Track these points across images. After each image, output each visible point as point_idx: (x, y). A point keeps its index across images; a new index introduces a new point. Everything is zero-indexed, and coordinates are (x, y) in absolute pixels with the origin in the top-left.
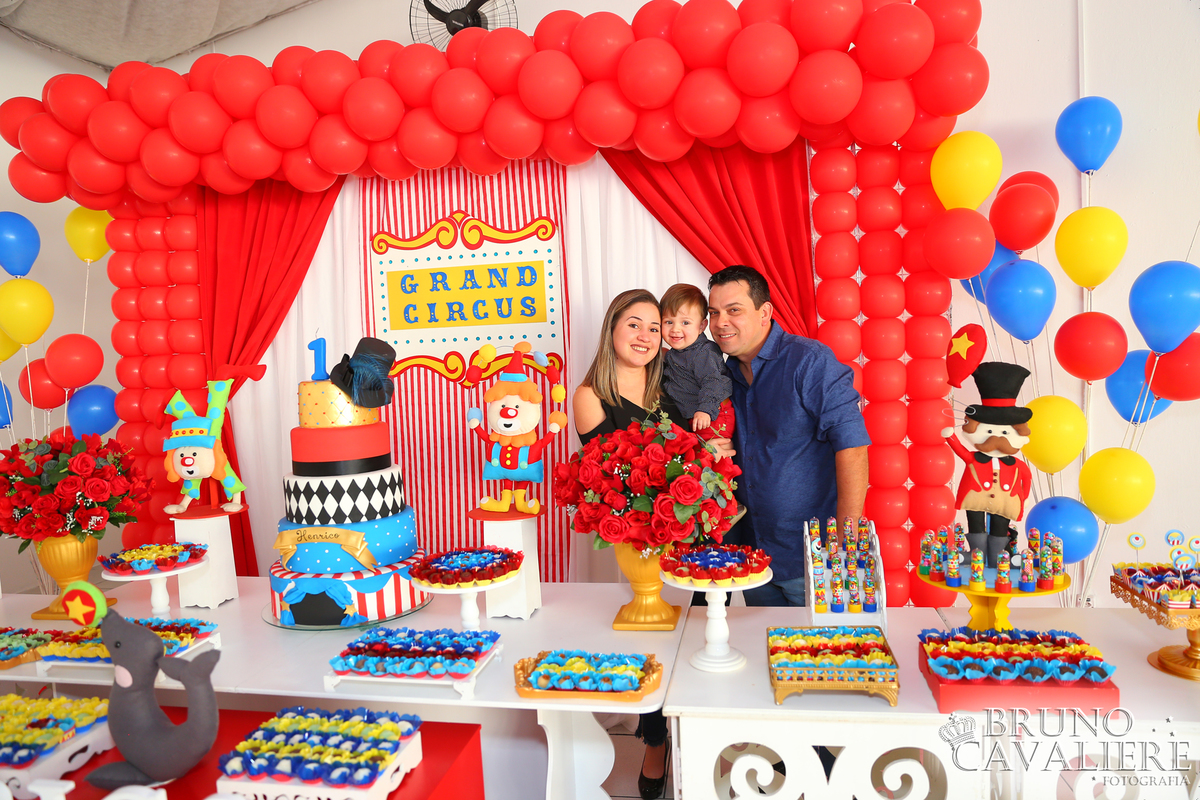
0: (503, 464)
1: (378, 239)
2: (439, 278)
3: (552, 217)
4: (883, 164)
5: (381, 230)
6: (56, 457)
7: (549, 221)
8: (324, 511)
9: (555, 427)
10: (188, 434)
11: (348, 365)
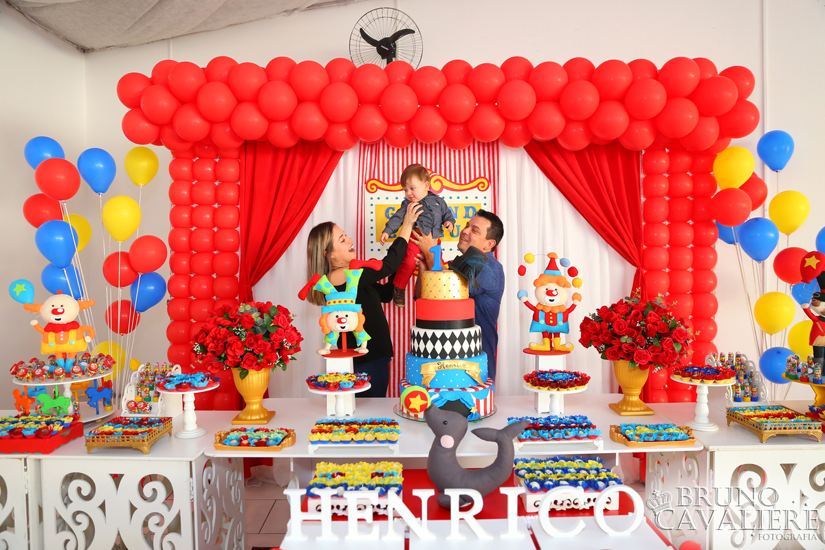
0: (547, 322)
1: (371, 183)
3: (487, 177)
4: (686, 160)
5: (372, 177)
6: (262, 316)
7: (486, 179)
8: (453, 350)
9: (576, 302)
10: (343, 302)
11: (465, 262)
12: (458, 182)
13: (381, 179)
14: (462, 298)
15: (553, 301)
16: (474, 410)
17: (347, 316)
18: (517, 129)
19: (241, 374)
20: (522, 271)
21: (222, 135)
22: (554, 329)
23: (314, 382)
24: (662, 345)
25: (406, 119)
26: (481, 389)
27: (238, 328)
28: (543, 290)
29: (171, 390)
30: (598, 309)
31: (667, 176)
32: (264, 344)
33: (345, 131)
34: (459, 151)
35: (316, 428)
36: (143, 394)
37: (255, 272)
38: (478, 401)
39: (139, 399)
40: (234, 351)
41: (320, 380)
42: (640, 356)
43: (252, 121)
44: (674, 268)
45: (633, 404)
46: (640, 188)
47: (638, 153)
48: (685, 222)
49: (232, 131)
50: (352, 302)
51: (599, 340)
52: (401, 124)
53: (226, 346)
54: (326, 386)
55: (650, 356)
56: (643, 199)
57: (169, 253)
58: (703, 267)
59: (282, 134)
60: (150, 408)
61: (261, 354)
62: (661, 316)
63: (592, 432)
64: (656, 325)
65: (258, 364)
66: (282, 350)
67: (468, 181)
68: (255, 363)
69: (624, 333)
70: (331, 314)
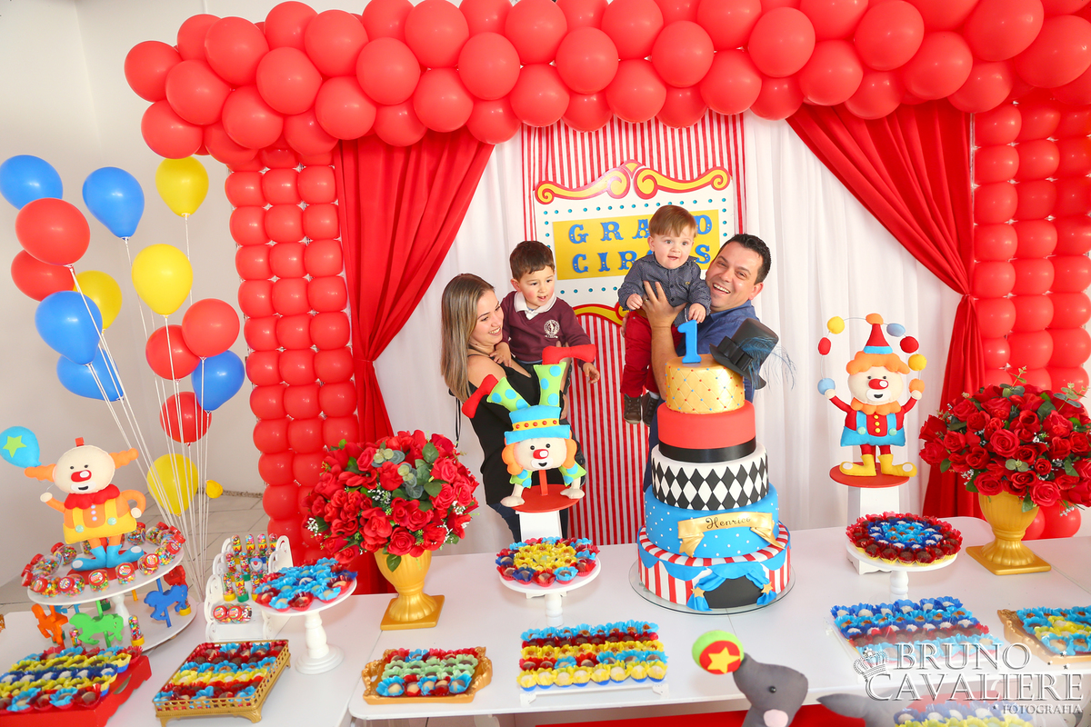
0: (871, 431)
1: (543, 189)
2: (611, 227)
5: (544, 179)
6: (413, 468)
7: (725, 171)
8: (729, 496)
9: (916, 395)
10: (540, 425)
11: (740, 349)
12: (680, 178)
13: (559, 182)
14: (737, 407)
15: (880, 396)
16: (767, 590)
17: (548, 446)
18: (780, 89)
19: (389, 561)
20: (824, 347)
21: (303, 133)
22: (883, 440)
23: (509, 567)
25: (600, 86)
26: (774, 552)
27: (376, 489)
29: (281, 610)
31: (1014, 146)
33: (501, 111)
34: (688, 130)
36: (235, 589)
37: (376, 339)
38: (772, 573)
39: (230, 598)
40: (375, 531)
42: (1043, 494)
43: (350, 110)
45: (1014, 554)
46: (969, 168)
48: (1044, 219)
49: (318, 124)
50: (555, 422)
51: (964, 462)
52: (590, 94)
53: (361, 522)
54: (532, 577)
56: (973, 186)
57: (243, 319)
59: (399, 126)
60: (250, 614)
61: (420, 530)
62: (1071, 420)
64: (1067, 437)
65: (416, 546)
66: (452, 519)
67: (696, 175)
68: (410, 545)
69: (1012, 455)
70: (521, 444)
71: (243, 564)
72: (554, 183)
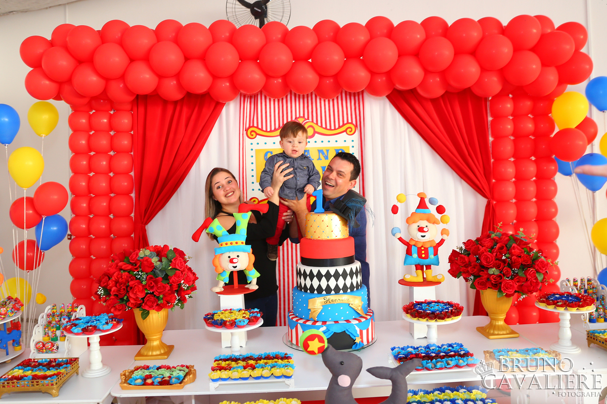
0: (420, 256)
1: (251, 130)
3: (354, 122)
4: (527, 104)
5: (251, 125)
6: (160, 260)
7: (353, 125)
8: (337, 286)
9: (445, 237)
10: (234, 244)
11: (345, 205)
12: (328, 127)
13: (260, 127)
14: (343, 237)
15: (424, 236)
16: (358, 340)
17: (238, 256)
18: (381, 80)
19: (142, 314)
20: (395, 210)
21: (117, 90)
22: (426, 262)
23: (210, 320)
24: (526, 276)
25: (282, 73)
26: (363, 320)
27: (138, 272)
28: (415, 227)
29: (77, 334)
30: (464, 243)
31: (511, 118)
32: (163, 286)
33: (228, 84)
35: (215, 364)
36: (50, 334)
37: (148, 212)
38: (361, 332)
39: (47, 338)
40: (135, 294)
41: (216, 317)
42: (508, 287)
43: (144, 78)
44: (520, 199)
45: (499, 328)
46: (488, 129)
47: (486, 99)
48: (528, 158)
50: (242, 243)
51: (468, 272)
52: (277, 77)
53: (128, 289)
54: (222, 324)
55: (516, 285)
56: (491, 139)
57: (70, 197)
58: (545, 198)
59: (171, 88)
60: (58, 348)
61: (161, 296)
62: (523, 248)
63: (470, 360)
64: (520, 257)
65: (158, 305)
66: (180, 291)
67: (337, 127)
68: (155, 304)
69: (491, 266)
70: (223, 255)
71: (57, 320)
72: (257, 127)
